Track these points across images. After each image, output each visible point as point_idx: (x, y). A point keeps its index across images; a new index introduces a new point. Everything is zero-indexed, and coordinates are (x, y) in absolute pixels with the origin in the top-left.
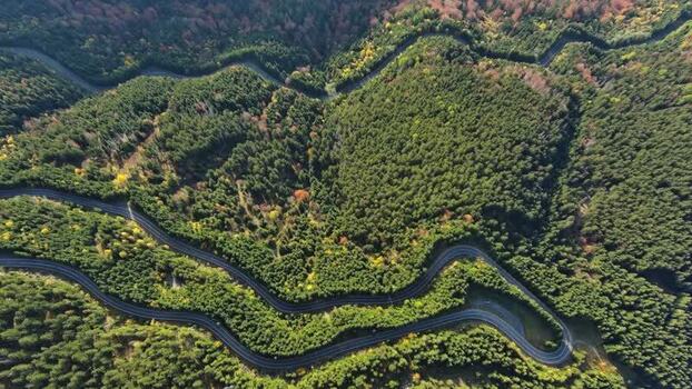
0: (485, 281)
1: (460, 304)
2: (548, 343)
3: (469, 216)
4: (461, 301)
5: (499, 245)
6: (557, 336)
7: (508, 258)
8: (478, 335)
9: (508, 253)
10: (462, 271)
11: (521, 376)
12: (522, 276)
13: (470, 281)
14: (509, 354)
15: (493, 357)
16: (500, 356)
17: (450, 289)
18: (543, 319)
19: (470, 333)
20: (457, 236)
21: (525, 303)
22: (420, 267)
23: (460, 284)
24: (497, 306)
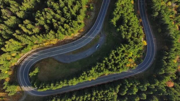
0: (117, 55)
1: (112, 18)
2: (36, 71)
3: (172, 85)
4: (114, 21)
5: (136, 90)
6: (36, 81)
7: (121, 90)
8: (78, 13)
9: (125, 93)
10: (136, 43)
11: (21, 20)
12: (99, 90)
13: (125, 42)
14: (46, 27)
15: (52, 8)
16: (49, 17)
17: (129, 21)
18: (56, 81)
19: (85, 8)
20: (167, 60)
21: (77, 75)
22: (159, 12)
23: (128, 31)
24: (89, 52)
